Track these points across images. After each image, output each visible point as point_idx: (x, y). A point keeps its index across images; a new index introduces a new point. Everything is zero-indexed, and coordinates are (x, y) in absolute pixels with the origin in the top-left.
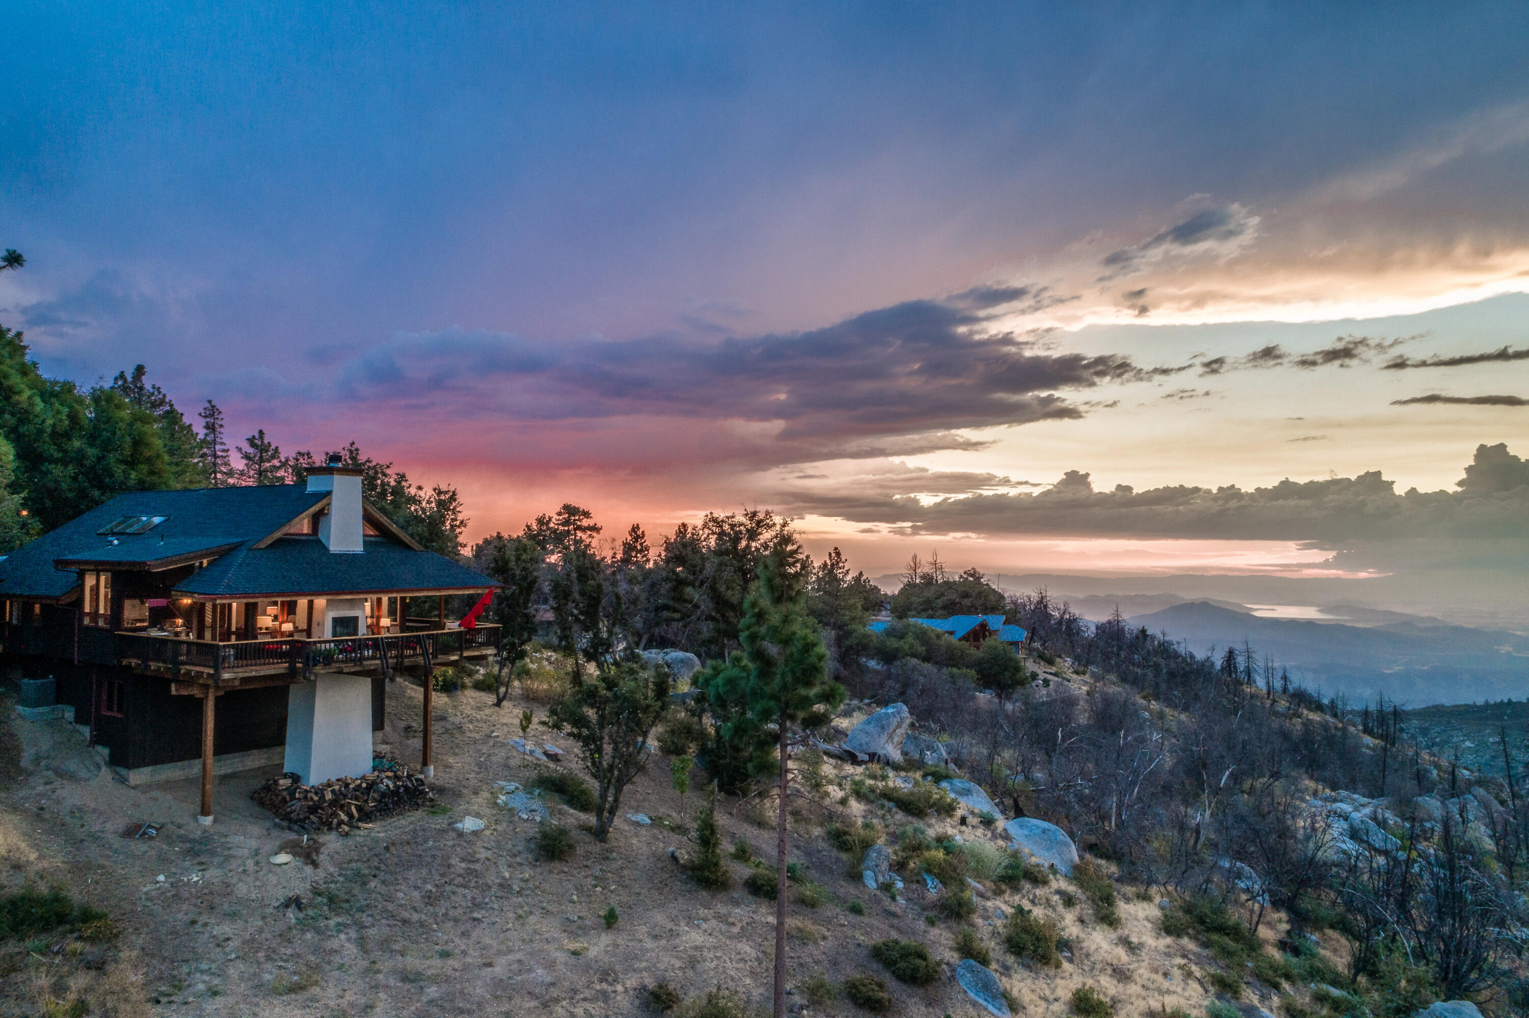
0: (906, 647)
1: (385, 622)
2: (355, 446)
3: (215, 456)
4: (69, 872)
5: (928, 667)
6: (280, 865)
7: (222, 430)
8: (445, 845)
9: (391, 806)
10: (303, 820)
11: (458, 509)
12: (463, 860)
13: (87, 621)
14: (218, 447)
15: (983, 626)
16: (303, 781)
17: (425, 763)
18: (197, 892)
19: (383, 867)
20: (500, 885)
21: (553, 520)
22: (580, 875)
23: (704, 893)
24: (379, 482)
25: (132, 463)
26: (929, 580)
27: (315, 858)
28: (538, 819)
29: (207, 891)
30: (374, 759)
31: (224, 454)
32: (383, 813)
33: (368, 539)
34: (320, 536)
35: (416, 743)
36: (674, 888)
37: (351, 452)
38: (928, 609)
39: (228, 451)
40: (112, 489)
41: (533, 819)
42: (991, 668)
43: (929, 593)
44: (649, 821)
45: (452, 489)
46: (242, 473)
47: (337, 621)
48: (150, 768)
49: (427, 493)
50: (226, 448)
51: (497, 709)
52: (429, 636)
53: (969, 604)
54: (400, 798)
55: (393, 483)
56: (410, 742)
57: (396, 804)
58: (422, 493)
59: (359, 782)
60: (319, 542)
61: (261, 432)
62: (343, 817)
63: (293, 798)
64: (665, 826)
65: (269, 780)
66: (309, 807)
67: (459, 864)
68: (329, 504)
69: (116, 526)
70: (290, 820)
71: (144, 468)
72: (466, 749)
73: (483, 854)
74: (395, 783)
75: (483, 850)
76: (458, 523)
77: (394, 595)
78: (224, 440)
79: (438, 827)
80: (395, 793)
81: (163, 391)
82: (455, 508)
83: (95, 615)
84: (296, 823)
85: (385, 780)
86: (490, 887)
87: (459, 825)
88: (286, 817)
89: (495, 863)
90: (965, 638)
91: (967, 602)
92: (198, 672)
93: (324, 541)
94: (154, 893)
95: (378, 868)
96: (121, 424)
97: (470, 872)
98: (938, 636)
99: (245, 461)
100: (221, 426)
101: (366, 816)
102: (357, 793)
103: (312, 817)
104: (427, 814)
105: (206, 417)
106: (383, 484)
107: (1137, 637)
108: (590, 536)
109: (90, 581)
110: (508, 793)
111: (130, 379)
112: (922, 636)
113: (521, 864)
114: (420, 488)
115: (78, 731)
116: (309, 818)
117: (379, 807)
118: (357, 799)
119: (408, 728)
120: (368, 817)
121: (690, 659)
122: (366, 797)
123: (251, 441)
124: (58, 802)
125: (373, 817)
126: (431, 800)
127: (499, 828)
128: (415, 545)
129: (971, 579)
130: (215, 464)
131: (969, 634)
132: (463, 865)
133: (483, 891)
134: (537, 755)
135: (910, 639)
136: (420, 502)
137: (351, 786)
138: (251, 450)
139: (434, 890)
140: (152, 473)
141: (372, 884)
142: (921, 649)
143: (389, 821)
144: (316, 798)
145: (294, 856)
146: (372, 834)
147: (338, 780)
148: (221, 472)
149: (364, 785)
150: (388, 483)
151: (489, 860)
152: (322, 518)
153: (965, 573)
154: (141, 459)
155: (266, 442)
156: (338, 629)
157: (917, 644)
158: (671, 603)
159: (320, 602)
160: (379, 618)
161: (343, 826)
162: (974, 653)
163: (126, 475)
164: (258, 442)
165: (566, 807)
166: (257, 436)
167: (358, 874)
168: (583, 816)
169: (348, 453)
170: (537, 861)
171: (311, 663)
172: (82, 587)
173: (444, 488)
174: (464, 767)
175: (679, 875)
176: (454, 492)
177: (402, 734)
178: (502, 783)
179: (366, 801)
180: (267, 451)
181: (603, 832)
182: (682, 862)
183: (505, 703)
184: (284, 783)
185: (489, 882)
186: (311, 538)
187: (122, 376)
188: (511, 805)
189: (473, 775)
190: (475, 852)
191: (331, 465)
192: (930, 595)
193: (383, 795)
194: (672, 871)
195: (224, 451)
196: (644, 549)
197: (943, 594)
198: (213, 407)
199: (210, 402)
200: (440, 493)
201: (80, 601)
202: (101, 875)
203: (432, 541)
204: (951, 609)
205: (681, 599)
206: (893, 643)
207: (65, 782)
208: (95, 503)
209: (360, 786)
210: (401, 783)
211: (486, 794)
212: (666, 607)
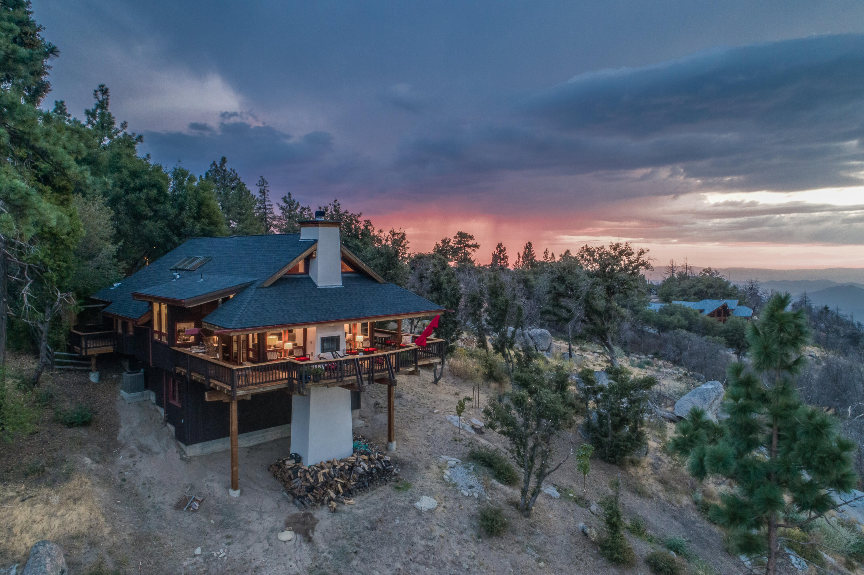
0: (676, 321)
1: (360, 338)
2: (337, 202)
3: (265, 208)
4: (133, 545)
5: (692, 335)
6: (285, 542)
7: (268, 193)
8: (408, 523)
9: (367, 484)
10: (303, 497)
11: (406, 246)
12: (422, 538)
13: (156, 337)
14: (267, 203)
15: (725, 307)
16: (304, 461)
17: (390, 440)
18: (222, 568)
19: (362, 545)
20: (453, 562)
21: (452, 241)
22: (513, 552)
23: (614, 570)
24: (353, 226)
25: (198, 217)
26: (683, 277)
27: (311, 535)
28: (476, 495)
29: (229, 568)
30: (354, 440)
31: (270, 207)
32: (361, 489)
33: (345, 275)
34: (310, 275)
35: (383, 418)
36: (589, 563)
37: (335, 206)
38: (684, 295)
39: (271, 205)
40: (186, 236)
41: (473, 496)
42: (733, 336)
43: (685, 284)
44: (558, 495)
45: (402, 231)
46: (280, 218)
47: (324, 340)
48: (201, 444)
49: (386, 233)
50: (270, 203)
51: (435, 386)
52: (392, 354)
53: (712, 292)
54: (373, 477)
55: (362, 227)
56: (377, 417)
57: (370, 482)
58: (382, 235)
59: (343, 464)
60: (310, 279)
61: (289, 194)
62: (332, 494)
63: (296, 477)
64: (570, 498)
65: (279, 460)
66: (307, 488)
67: (419, 541)
68: (316, 250)
69: (180, 265)
70: (293, 495)
71: (205, 221)
72: (417, 424)
73: (438, 532)
74: (369, 466)
75: (437, 528)
76: (406, 256)
77: (365, 321)
78: (270, 199)
79: (402, 504)
80: (370, 474)
81: (236, 171)
82: (404, 246)
83: (160, 334)
84: (298, 499)
85: (362, 463)
86: (445, 564)
87: (418, 504)
88: (291, 492)
89: (448, 540)
90: (711, 315)
91: (711, 291)
92: (221, 387)
93: (314, 279)
94: (191, 568)
95: (358, 546)
96: (190, 192)
97: (430, 549)
98: (696, 314)
99: (281, 211)
100: (268, 191)
101: (349, 493)
102: (342, 473)
103: (309, 495)
104: (393, 490)
105: (260, 186)
106: (356, 228)
107: (822, 312)
108: (473, 250)
109: (156, 307)
110: (451, 467)
111: (219, 165)
112: (686, 313)
113: (466, 541)
114: (381, 231)
115: (158, 411)
116: (307, 496)
117: (357, 485)
118: (342, 477)
119: (377, 404)
120: (351, 493)
121: (545, 334)
122: (348, 478)
123: (284, 199)
124: (136, 474)
125: (354, 494)
126: (396, 475)
127: (448, 505)
128: (380, 279)
129: (708, 274)
130: (265, 213)
131: (714, 312)
132: (423, 542)
133: (440, 568)
134: (467, 429)
135: (678, 316)
136: (381, 241)
137: (337, 468)
138: (284, 205)
139: (402, 568)
140: (210, 224)
141: (354, 563)
142: (686, 323)
143: (366, 495)
144: (312, 481)
145: (296, 532)
146: (354, 510)
147: (328, 462)
148: (269, 218)
149: (347, 467)
150: (359, 227)
151: (442, 537)
152: (311, 262)
153: (704, 270)
154: (203, 215)
155: (292, 199)
156: (325, 344)
157: (682, 319)
158: (551, 308)
159: (312, 330)
160: (354, 335)
161: (332, 502)
162: (722, 326)
163: (194, 226)
164: (288, 200)
165: (494, 481)
166: (287, 196)
167: (344, 552)
168: (508, 490)
169: (333, 207)
170: (479, 537)
171: (304, 381)
172: (152, 311)
173: (397, 231)
174: (417, 440)
175: (590, 550)
176: (403, 234)
177: (373, 409)
178: (445, 457)
179: (349, 480)
180: (293, 205)
181: (527, 509)
182: (593, 539)
183: (442, 381)
184: (290, 463)
185: (444, 559)
186: (304, 276)
187: (214, 164)
188: (455, 481)
189: (423, 449)
190: (432, 531)
191: (317, 219)
192: (685, 286)
193: (361, 476)
194: (585, 547)
195: (270, 205)
196: (506, 258)
197: (694, 286)
198: (263, 180)
199: (262, 177)
200: (394, 234)
201: (150, 323)
202: (156, 547)
203: (389, 269)
204: (701, 295)
205: (557, 305)
206: (667, 318)
207: (144, 454)
208: (175, 245)
209: (343, 467)
210: (374, 466)
211: (434, 467)
212: (548, 312)
